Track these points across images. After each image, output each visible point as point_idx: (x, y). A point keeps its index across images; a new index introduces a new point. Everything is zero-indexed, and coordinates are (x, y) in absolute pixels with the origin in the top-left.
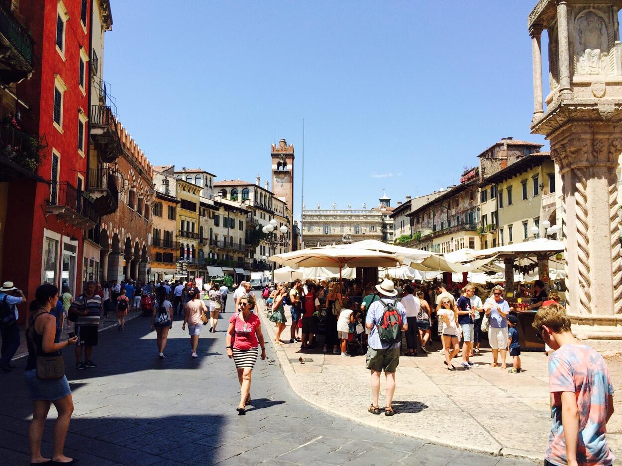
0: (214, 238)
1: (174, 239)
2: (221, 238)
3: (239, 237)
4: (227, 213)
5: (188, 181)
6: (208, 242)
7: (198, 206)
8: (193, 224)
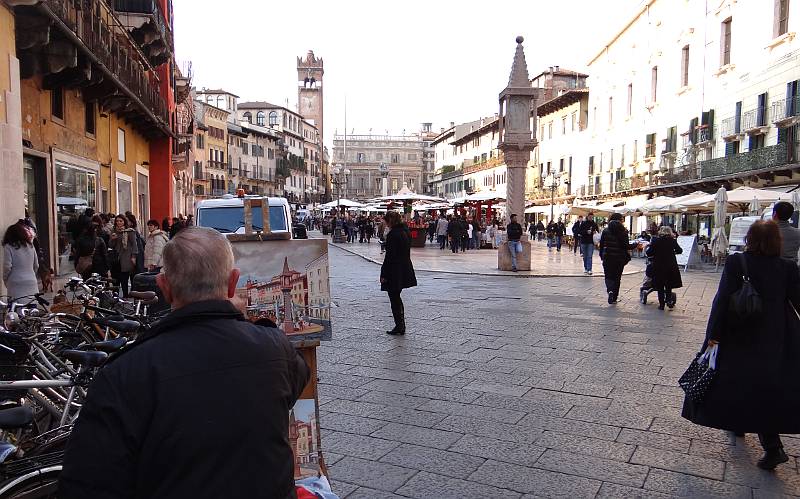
0: (243, 169)
1: (204, 170)
2: (250, 168)
3: (269, 166)
4: (255, 141)
6: (238, 172)
7: (226, 133)
8: (222, 153)
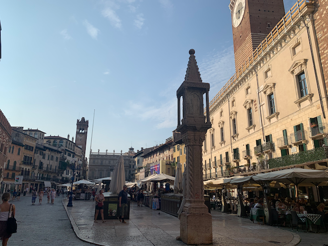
1: (18, 165)
3: (55, 165)
4: (50, 153)
5: (30, 135)
6: (38, 167)
7: (34, 148)
8: (31, 158)
